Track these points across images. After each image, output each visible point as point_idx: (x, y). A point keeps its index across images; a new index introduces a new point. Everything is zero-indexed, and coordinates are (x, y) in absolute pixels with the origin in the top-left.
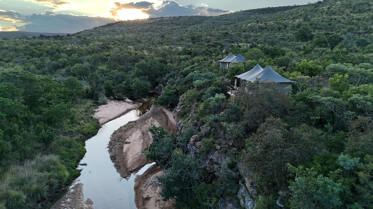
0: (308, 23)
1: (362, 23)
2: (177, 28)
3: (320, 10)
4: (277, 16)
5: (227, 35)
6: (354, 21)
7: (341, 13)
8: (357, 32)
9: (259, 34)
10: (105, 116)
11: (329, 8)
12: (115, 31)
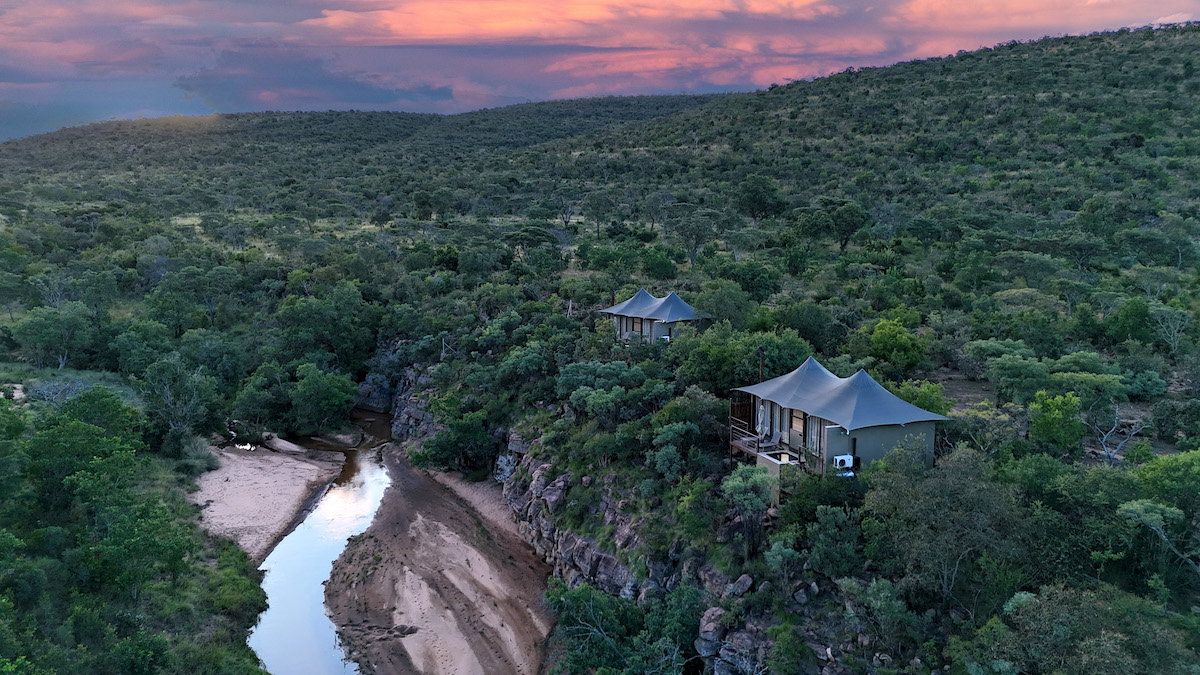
0: (745, 156)
1: (886, 162)
2: (330, 152)
3: (770, 119)
4: (653, 132)
5: (515, 187)
6: (868, 156)
7: (828, 133)
8: (882, 188)
9: (612, 185)
10: (250, 523)
11: (793, 116)
12: (94, 157)
